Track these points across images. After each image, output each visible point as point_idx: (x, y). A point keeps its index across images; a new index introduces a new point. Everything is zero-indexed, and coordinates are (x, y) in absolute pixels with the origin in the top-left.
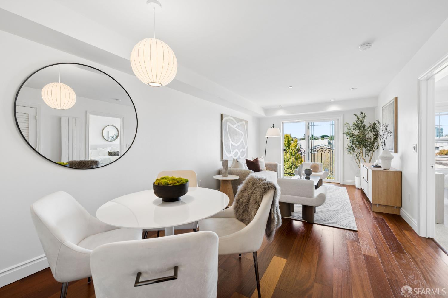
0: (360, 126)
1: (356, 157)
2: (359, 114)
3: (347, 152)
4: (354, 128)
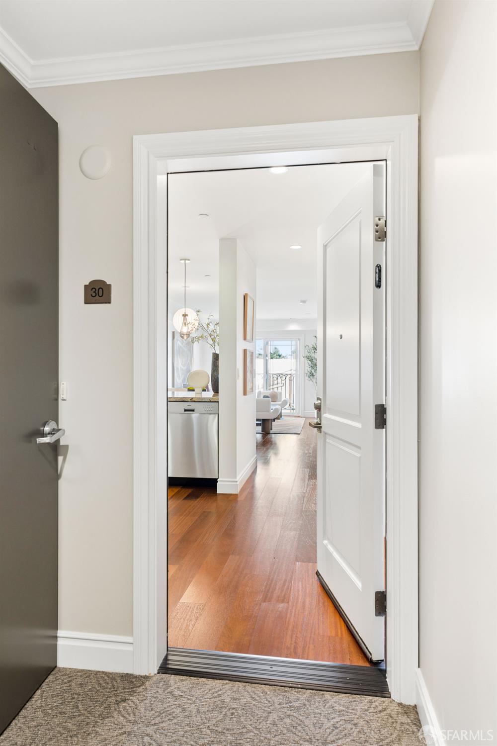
3: (307, 378)
4: (313, 351)
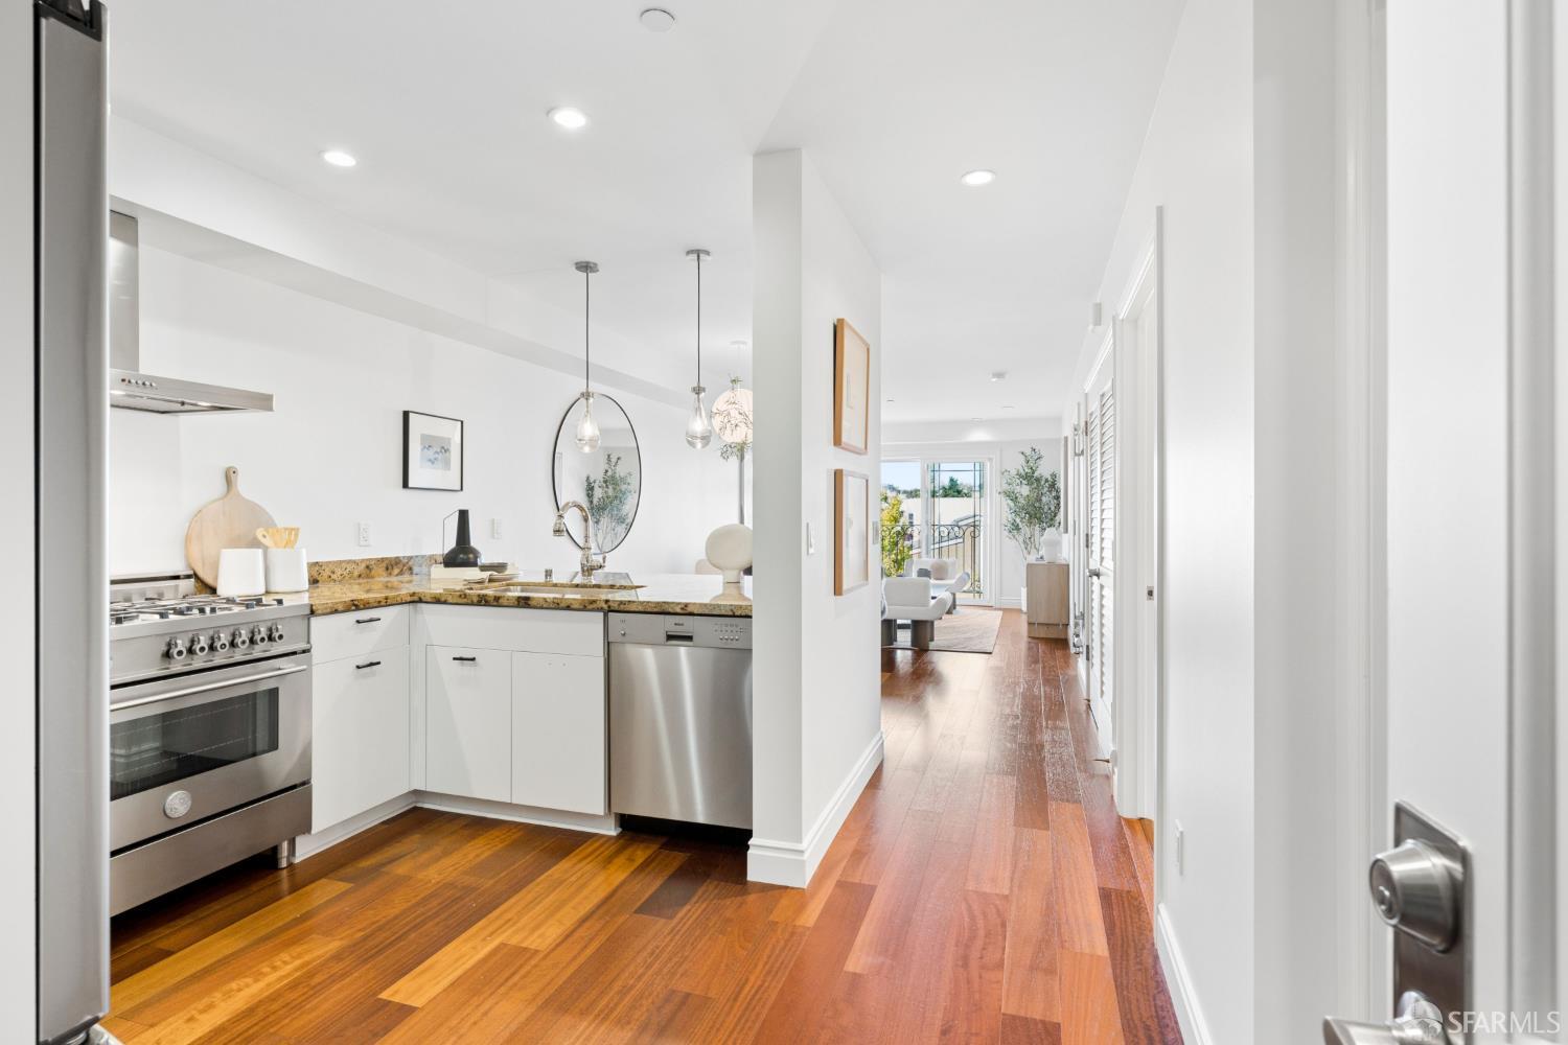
0: (1029, 478)
1: (1023, 546)
2: (1028, 452)
3: (1006, 533)
4: (1018, 481)
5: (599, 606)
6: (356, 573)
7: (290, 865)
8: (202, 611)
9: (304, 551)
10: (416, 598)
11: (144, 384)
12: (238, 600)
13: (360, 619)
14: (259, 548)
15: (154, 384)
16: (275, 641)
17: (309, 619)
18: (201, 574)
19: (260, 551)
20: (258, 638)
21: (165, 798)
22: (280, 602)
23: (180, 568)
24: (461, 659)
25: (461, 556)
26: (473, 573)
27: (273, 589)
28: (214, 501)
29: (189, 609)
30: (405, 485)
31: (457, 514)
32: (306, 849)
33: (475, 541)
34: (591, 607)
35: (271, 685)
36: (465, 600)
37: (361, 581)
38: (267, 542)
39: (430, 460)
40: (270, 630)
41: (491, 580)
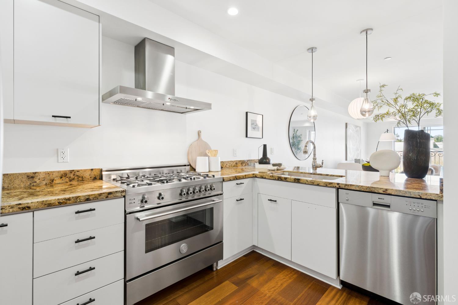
5: (334, 186)
6: (233, 165)
7: (217, 269)
8: (191, 179)
9: (219, 158)
10: (254, 176)
11: (175, 100)
12: (202, 174)
13: (238, 183)
14: (207, 156)
15: (178, 100)
16: (212, 190)
17: (222, 183)
18: (192, 165)
19: (207, 158)
20: (207, 189)
21: (180, 246)
22: (214, 176)
23: (186, 163)
24: (271, 200)
25: (264, 160)
26: (270, 167)
27: (211, 170)
28: (195, 141)
29: (188, 177)
30: (247, 136)
31: (263, 146)
32: (221, 264)
33: (269, 155)
34: (330, 185)
35: (211, 206)
36: (272, 178)
37: (234, 168)
38: (209, 154)
39: (253, 128)
40: (211, 186)
41: (277, 170)
